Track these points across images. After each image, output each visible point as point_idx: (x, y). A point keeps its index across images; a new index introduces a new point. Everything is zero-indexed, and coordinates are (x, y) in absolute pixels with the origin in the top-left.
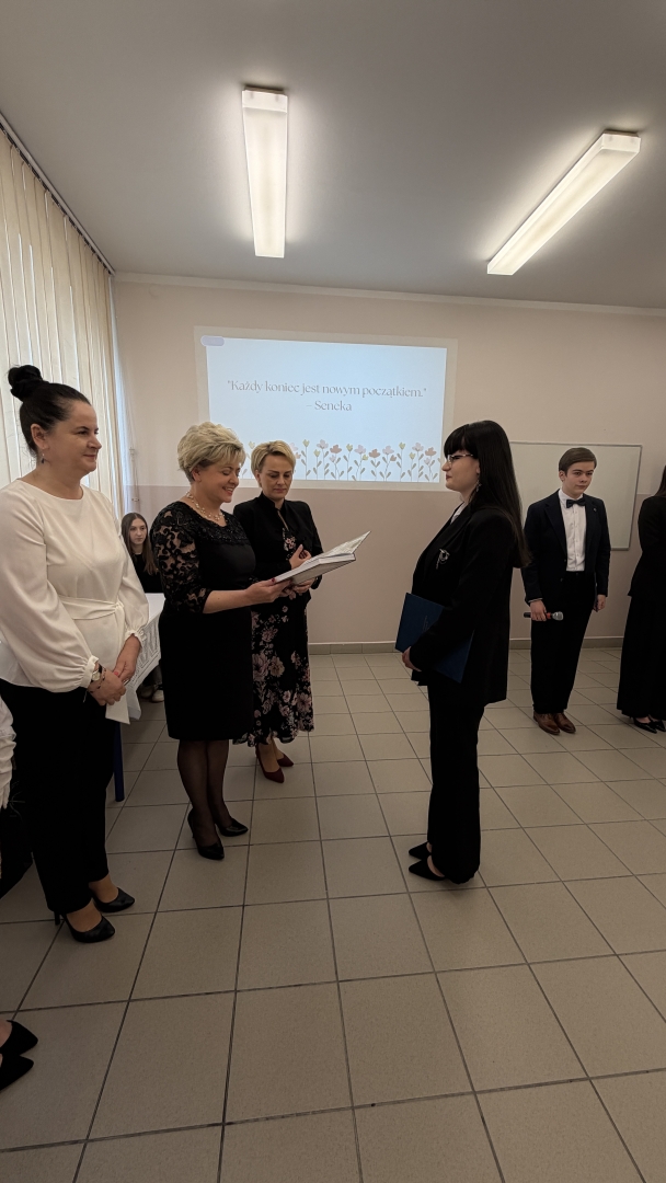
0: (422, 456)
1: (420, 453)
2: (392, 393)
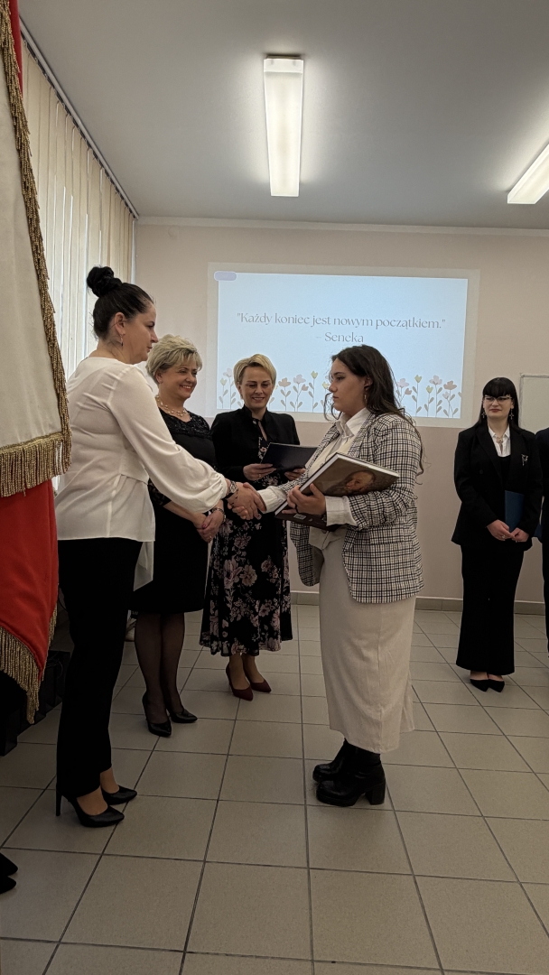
0: (441, 389)
1: (438, 387)
2: (407, 324)
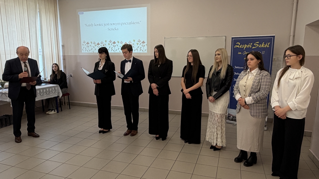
1: (140, 43)
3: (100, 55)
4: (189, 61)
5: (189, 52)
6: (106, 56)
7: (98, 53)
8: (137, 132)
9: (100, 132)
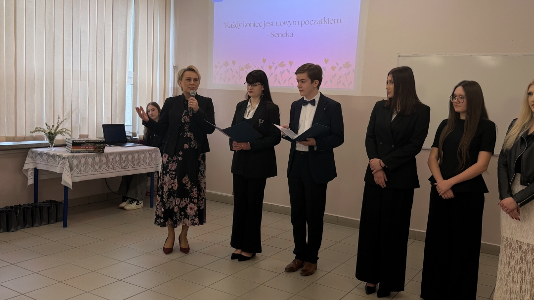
0: (341, 68)
2: (320, 22)
3: (250, 87)
4: (456, 109)
5: (456, 87)
6: (263, 89)
7: (247, 84)
8: (316, 269)
9: (234, 256)
